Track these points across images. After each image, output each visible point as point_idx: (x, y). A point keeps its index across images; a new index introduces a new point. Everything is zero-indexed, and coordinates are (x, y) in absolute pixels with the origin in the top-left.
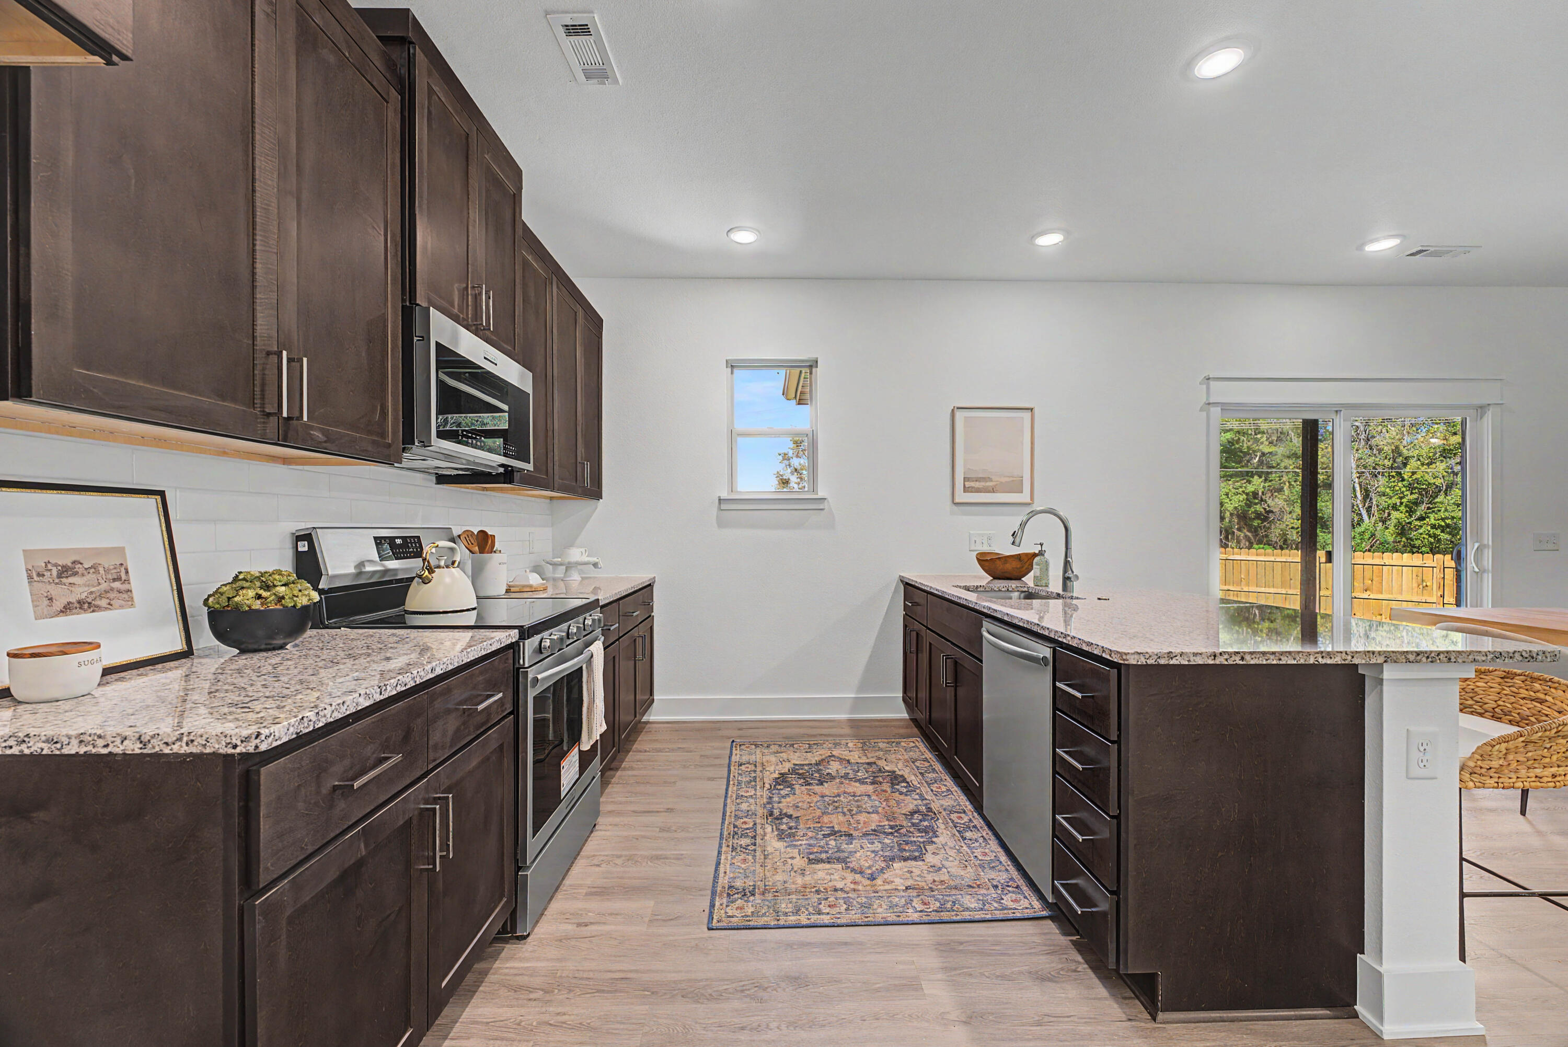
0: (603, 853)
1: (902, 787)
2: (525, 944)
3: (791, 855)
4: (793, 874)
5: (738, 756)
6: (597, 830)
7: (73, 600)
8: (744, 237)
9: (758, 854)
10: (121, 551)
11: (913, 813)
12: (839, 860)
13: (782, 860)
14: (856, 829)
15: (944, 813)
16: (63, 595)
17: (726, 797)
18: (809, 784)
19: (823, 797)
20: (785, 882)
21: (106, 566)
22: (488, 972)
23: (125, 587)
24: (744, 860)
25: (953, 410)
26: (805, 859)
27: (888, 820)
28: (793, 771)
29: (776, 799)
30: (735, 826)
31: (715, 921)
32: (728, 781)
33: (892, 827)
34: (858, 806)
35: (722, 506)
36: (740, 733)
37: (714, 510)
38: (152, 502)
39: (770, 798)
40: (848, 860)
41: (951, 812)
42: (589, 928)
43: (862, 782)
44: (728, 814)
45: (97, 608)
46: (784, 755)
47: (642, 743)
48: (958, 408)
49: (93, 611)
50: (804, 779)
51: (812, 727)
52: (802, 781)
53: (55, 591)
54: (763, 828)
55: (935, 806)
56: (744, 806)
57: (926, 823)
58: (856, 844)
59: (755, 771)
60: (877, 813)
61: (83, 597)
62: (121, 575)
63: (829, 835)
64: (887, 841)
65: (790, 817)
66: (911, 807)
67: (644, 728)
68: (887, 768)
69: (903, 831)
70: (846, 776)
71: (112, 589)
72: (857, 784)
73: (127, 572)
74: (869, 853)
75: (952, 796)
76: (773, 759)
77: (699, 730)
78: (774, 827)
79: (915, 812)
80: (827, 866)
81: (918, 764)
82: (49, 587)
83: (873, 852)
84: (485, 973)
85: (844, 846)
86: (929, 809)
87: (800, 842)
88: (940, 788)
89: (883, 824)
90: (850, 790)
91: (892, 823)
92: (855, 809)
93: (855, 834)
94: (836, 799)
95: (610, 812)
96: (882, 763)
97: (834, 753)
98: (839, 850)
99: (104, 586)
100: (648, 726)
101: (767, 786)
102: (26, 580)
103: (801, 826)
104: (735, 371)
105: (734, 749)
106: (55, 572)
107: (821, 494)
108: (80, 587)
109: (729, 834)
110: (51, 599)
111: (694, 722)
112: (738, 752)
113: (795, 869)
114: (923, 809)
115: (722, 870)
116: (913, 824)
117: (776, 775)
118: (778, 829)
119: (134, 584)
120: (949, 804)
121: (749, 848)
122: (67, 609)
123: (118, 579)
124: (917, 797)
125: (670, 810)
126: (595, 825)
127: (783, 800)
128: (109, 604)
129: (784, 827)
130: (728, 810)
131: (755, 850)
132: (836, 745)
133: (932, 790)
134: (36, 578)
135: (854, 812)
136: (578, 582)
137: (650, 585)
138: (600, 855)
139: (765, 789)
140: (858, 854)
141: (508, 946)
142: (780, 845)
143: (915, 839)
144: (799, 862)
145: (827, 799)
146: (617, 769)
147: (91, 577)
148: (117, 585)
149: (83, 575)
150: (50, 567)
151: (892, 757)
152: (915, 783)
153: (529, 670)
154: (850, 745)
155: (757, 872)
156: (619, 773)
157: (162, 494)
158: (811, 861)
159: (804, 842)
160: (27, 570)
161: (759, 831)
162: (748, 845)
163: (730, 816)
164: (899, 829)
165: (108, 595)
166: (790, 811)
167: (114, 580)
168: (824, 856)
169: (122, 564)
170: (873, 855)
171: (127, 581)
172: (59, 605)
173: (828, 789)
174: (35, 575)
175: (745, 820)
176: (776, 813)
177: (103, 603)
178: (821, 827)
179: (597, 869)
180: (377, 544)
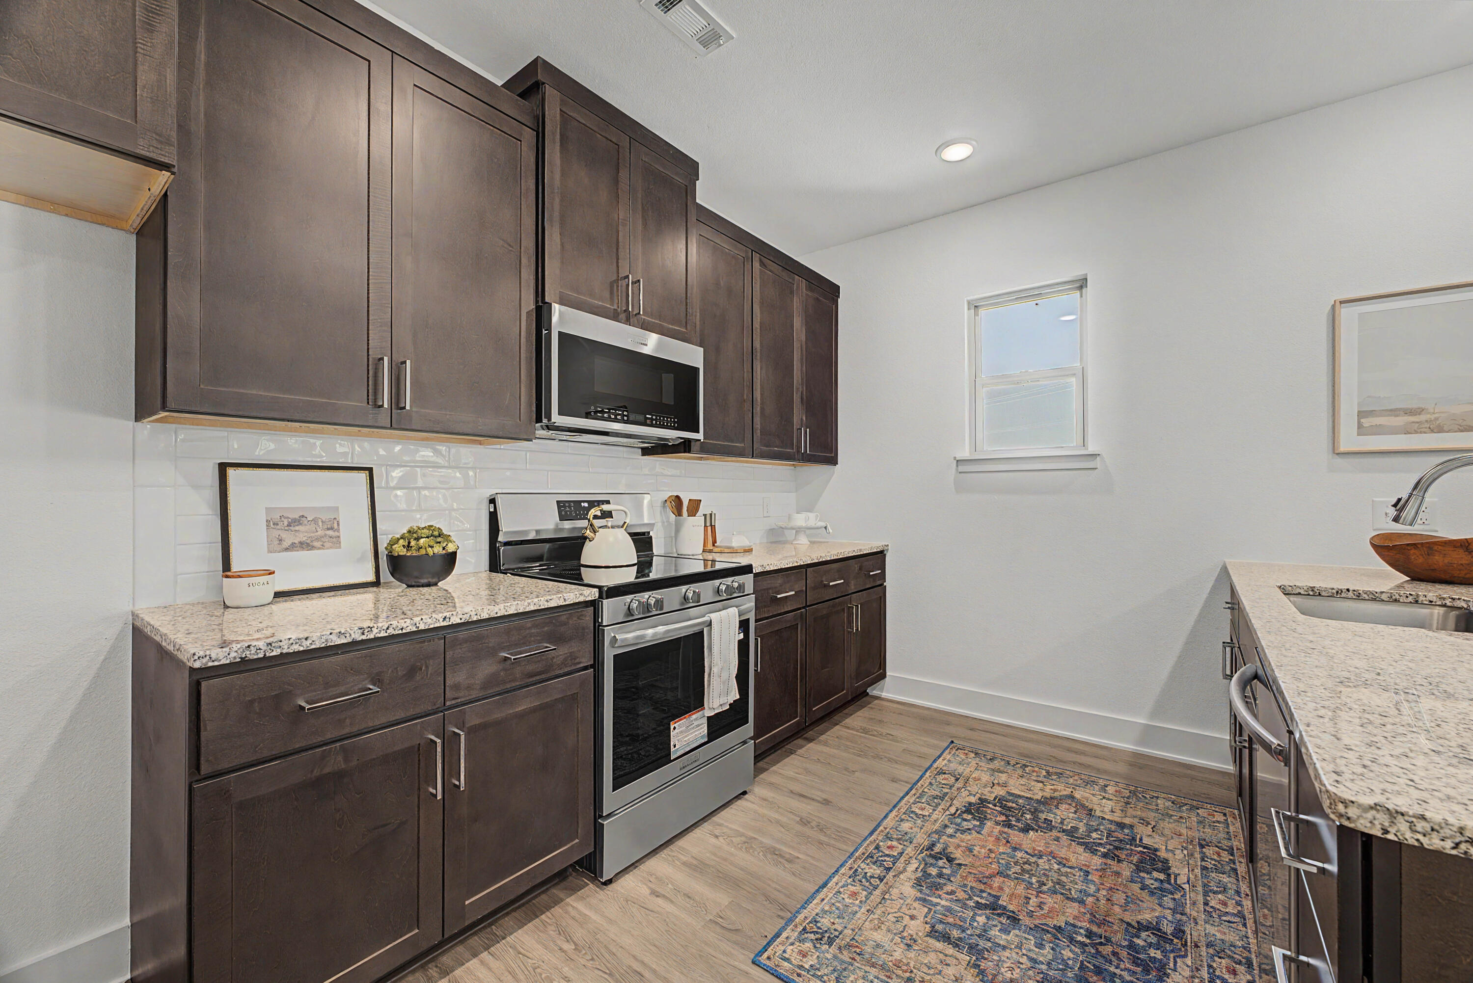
0: (730, 826)
1: (1152, 879)
2: (602, 890)
3: (914, 912)
4: (897, 939)
5: (945, 762)
6: (746, 800)
7: (296, 542)
8: (957, 152)
9: (877, 892)
10: (337, 509)
11: (1142, 927)
12: (973, 949)
13: (899, 914)
14: (1031, 914)
15: (1203, 951)
16: (289, 539)
17: (895, 807)
18: (1010, 826)
19: (1015, 849)
20: (878, 946)
21: (324, 520)
22: (559, 903)
23: (336, 534)
24: (854, 895)
25: (1333, 307)
26: (928, 926)
27: (1091, 922)
28: (1000, 801)
29: (950, 831)
30: (877, 848)
31: (765, 955)
32: (911, 789)
33: (1090, 934)
34: (1059, 882)
35: (959, 467)
36: (970, 734)
37: (952, 472)
38: (363, 476)
39: (946, 826)
40: (986, 954)
41: (1220, 954)
42: (660, 901)
43: (1090, 848)
44: (881, 828)
45: (313, 548)
46: (1003, 777)
47: (857, 719)
48: (1341, 302)
49: (310, 550)
50: (1007, 816)
51: (1069, 750)
52: (1003, 818)
53: (284, 535)
54: (908, 862)
55: (1193, 933)
56: (905, 826)
57: (1158, 955)
58: (1013, 936)
59: (951, 787)
60: (1082, 902)
61: (304, 539)
62: (333, 526)
63: (986, 907)
64: (1067, 953)
65: (950, 860)
66: (1146, 916)
67: (870, 703)
68: (1146, 841)
69: (1107, 950)
70: (1071, 833)
71: (326, 535)
72: (1080, 849)
73: (338, 524)
74: (1024, 960)
75: (1240, 927)
76: (985, 777)
77: (923, 719)
78: (922, 866)
79: (1147, 928)
80: (950, 950)
81: (1209, 851)
82: (280, 532)
83: (1031, 959)
84: (557, 902)
85: (994, 932)
86: (1179, 932)
87: (938, 900)
88: (1225, 904)
89: (1079, 924)
90: (1063, 853)
91: (1095, 929)
92: (1050, 884)
93: (1026, 920)
94: (1033, 860)
95: (771, 784)
96: (1142, 831)
97: (1077, 795)
98: (983, 934)
99: (320, 533)
100: (876, 702)
101: (953, 810)
102: (265, 527)
103: (957, 879)
104: (982, 312)
105: (947, 751)
106: (286, 523)
107: (1091, 449)
108: (302, 533)
109: (863, 854)
110: (281, 540)
111: (929, 709)
112: (948, 757)
113: (905, 934)
114: (1168, 929)
115: (821, 895)
116: (1132, 946)
117: (973, 800)
118: (924, 871)
119: (342, 533)
120: (1226, 938)
121: (872, 880)
122: (292, 547)
123: (332, 529)
124: (1171, 905)
125: (826, 802)
126: (744, 793)
127: (958, 835)
128: (323, 545)
129: (934, 871)
130: (885, 823)
131: (876, 888)
132: (1088, 783)
133: (1206, 904)
134: (272, 526)
135: (1045, 888)
136: (807, 546)
137: (882, 552)
138: (727, 827)
139: (948, 813)
140: (1007, 953)
141: (591, 885)
142: (909, 891)
143: (1118, 971)
144: (917, 927)
145: (1019, 854)
146: (810, 740)
147: (313, 527)
148: (330, 533)
149: (305, 525)
150: (283, 519)
151: (1167, 826)
152: (1182, 880)
153: (605, 628)
154: (1111, 789)
155: (858, 915)
156: (811, 745)
157: (370, 470)
158: (933, 933)
159: (943, 903)
160: (267, 521)
161: (900, 865)
162: (874, 877)
163: (882, 831)
164: (1101, 944)
165: (322, 539)
166: (958, 854)
167: (328, 529)
168: (955, 933)
169: (335, 519)
170: (1029, 964)
171: (338, 530)
172: (286, 544)
173: (1033, 840)
174: (271, 524)
175: (895, 843)
176: (938, 848)
177: (316, 544)
178: (982, 891)
179: (713, 840)
180: (559, 507)
